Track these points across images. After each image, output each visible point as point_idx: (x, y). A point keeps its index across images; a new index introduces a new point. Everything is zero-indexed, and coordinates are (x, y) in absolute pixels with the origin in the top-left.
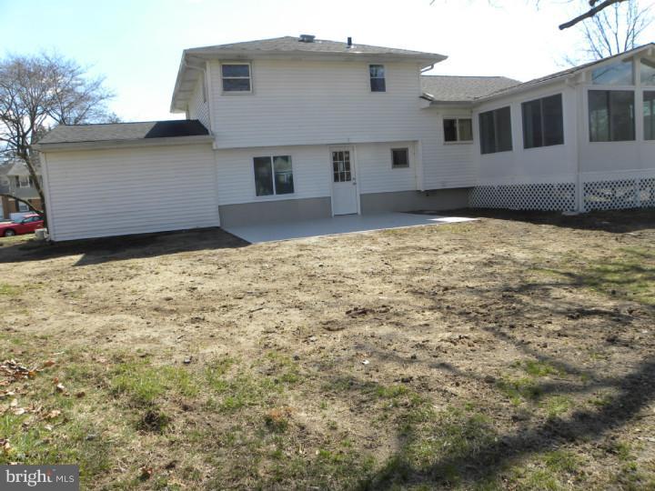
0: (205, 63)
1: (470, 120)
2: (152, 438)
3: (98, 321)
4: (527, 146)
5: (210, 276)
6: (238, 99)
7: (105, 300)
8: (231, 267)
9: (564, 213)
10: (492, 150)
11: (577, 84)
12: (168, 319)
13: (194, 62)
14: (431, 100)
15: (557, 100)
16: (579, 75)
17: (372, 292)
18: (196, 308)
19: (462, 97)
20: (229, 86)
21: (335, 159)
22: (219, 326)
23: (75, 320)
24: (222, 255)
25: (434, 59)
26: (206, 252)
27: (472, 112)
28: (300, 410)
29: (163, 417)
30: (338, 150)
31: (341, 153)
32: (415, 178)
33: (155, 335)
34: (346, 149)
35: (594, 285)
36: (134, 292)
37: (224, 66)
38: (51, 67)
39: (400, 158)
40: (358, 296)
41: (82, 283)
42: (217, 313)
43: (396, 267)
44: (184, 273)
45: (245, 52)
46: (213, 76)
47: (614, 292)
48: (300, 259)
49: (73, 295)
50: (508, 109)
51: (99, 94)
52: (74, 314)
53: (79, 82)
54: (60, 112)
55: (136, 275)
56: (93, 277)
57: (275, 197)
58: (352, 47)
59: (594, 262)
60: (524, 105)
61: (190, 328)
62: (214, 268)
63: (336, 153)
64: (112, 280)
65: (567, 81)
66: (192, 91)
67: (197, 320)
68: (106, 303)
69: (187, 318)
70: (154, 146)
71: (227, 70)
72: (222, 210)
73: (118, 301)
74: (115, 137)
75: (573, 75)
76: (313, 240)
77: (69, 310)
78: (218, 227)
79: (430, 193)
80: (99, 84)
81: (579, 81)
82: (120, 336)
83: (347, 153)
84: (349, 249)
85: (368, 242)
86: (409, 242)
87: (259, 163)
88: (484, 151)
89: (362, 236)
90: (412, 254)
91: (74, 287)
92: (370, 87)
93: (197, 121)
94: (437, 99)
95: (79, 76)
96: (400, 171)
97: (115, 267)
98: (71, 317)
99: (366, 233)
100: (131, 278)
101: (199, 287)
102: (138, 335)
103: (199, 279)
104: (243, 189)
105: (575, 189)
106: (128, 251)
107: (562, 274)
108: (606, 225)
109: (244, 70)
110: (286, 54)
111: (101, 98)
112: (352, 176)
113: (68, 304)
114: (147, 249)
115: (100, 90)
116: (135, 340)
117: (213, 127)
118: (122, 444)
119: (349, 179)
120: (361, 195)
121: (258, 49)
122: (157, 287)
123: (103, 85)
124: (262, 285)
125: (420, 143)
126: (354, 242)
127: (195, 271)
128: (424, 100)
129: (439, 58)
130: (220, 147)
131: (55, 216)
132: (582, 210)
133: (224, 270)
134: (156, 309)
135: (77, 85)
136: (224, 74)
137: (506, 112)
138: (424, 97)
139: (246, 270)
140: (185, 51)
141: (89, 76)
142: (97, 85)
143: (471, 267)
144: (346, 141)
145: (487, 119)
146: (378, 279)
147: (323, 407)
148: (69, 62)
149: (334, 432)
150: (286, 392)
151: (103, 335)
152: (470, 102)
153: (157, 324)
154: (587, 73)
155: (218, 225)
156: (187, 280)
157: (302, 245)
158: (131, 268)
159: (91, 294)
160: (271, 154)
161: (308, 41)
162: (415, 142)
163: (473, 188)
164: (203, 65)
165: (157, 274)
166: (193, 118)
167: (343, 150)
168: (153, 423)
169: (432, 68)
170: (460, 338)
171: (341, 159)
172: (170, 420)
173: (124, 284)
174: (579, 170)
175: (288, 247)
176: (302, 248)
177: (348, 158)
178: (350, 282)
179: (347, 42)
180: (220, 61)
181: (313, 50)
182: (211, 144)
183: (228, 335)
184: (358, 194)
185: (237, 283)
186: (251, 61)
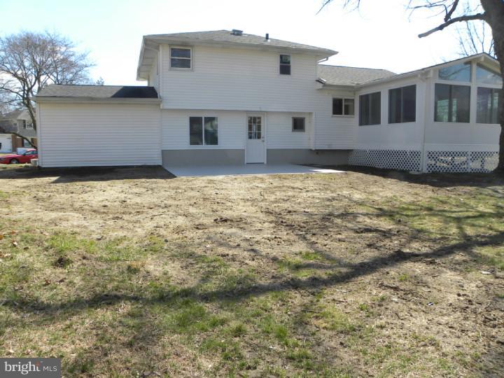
0: (159, 46)
1: (353, 100)
2: (59, 270)
3: (53, 215)
4: (390, 121)
5: (139, 195)
6: (181, 73)
7: (63, 204)
8: (156, 190)
9: (411, 172)
10: (367, 124)
11: (427, 78)
12: (98, 216)
13: (151, 45)
14: (324, 84)
15: (413, 88)
16: (429, 71)
17: (241, 210)
18: (120, 212)
19: (348, 83)
20: (174, 64)
21: (250, 122)
22: (129, 222)
23: (38, 214)
24: (152, 183)
25: (328, 53)
26: (143, 180)
27: (355, 94)
28: (151, 265)
29: (68, 260)
30: (252, 115)
31: (255, 118)
32: (308, 140)
33: (87, 224)
34: (259, 116)
35: (391, 216)
36: (84, 201)
37: (172, 49)
38: (51, 41)
39: (298, 124)
40: (230, 212)
41: (52, 194)
42: (132, 215)
43: (266, 197)
44: (122, 192)
45: (187, 40)
46: (164, 57)
47: (400, 221)
48: (205, 189)
49: (43, 200)
50: (379, 94)
51: (84, 63)
52: (39, 210)
53: (71, 53)
54: (55, 75)
55: (90, 191)
56: (61, 190)
57: (204, 147)
58: (269, 41)
59: (405, 203)
60: (391, 92)
61: (111, 223)
62: (144, 190)
63: (251, 118)
64: (72, 193)
65: (419, 76)
66: (151, 65)
67: (117, 218)
68: (63, 206)
69: (111, 216)
70: (118, 104)
71: (174, 52)
72: (164, 153)
73: (72, 205)
74: (90, 96)
75: (424, 72)
76: (221, 177)
77: (37, 208)
78: (160, 166)
79: (318, 152)
80: (86, 56)
81: (428, 76)
82: (64, 224)
83: (259, 118)
84: (243, 185)
85: (259, 181)
86: (287, 183)
87: (194, 121)
88: (361, 124)
89: (256, 177)
90: (284, 191)
91: (45, 196)
92: (279, 71)
93: (153, 88)
94: (328, 83)
95: (71, 49)
96: (298, 134)
97: (77, 186)
98: (37, 212)
99: (260, 175)
100: (86, 193)
101: (128, 201)
102: (75, 224)
103: (130, 196)
104: (180, 139)
105: (421, 155)
106: (91, 177)
107: (376, 209)
108: (434, 182)
109: (186, 53)
110: (218, 43)
111: (86, 66)
112: (262, 136)
113: (38, 205)
114: (103, 176)
115: (86, 60)
116: (73, 226)
117: (161, 93)
118: (40, 270)
119: (259, 137)
120: (267, 150)
121: (197, 39)
122: (101, 199)
123: (88, 57)
124: (170, 202)
125: (314, 114)
126: (248, 181)
127: (130, 191)
128: (318, 83)
129: (332, 53)
130: (166, 107)
131: (44, 149)
132: (425, 171)
133: (150, 192)
134: (94, 211)
135: (69, 56)
136: (172, 55)
137: (377, 96)
138: (319, 81)
139: (164, 193)
140: (144, 37)
141: (77, 50)
142: (83, 57)
143: (318, 201)
144: (258, 110)
145: (364, 99)
146: (249, 203)
147: (166, 264)
148: (64, 39)
149: (165, 276)
150: (149, 255)
151: (54, 222)
152: (353, 87)
153: (91, 219)
154: (435, 71)
155: (161, 164)
156: (122, 196)
157: (211, 180)
158: (88, 187)
159: (55, 200)
160: (203, 115)
161: (238, 35)
162: (310, 114)
163: (352, 150)
164: (158, 48)
165: (104, 191)
166: (152, 85)
167: (256, 115)
168: (61, 262)
169: (327, 59)
170: (276, 238)
171: (254, 122)
172: (72, 262)
173: (80, 196)
174: (424, 142)
175: (200, 181)
176: (211, 182)
177: (260, 122)
178: (230, 204)
179: (265, 36)
180: (170, 45)
181: (238, 41)
182: (159, 105)
183: (132, 227)
184: (266, 148)
185: (155, 200)
186: (192, 46)
